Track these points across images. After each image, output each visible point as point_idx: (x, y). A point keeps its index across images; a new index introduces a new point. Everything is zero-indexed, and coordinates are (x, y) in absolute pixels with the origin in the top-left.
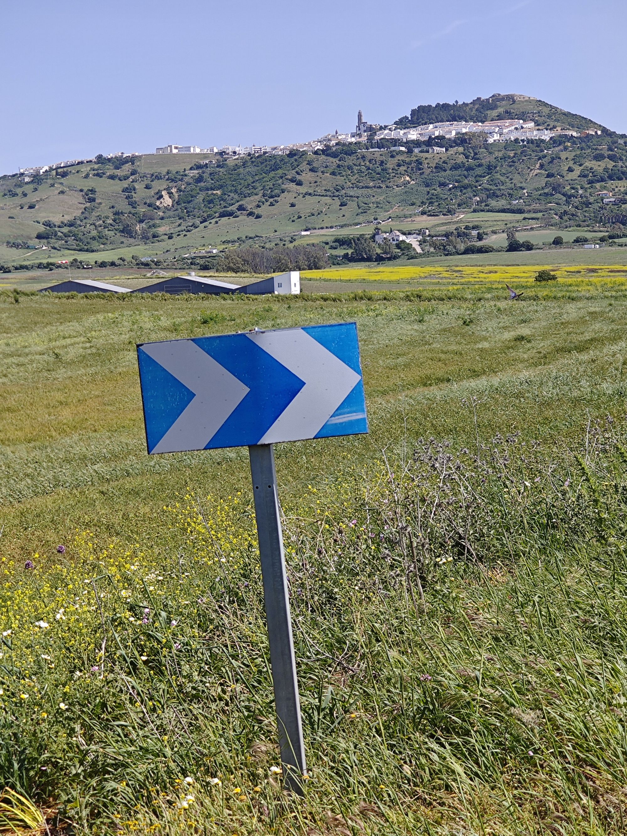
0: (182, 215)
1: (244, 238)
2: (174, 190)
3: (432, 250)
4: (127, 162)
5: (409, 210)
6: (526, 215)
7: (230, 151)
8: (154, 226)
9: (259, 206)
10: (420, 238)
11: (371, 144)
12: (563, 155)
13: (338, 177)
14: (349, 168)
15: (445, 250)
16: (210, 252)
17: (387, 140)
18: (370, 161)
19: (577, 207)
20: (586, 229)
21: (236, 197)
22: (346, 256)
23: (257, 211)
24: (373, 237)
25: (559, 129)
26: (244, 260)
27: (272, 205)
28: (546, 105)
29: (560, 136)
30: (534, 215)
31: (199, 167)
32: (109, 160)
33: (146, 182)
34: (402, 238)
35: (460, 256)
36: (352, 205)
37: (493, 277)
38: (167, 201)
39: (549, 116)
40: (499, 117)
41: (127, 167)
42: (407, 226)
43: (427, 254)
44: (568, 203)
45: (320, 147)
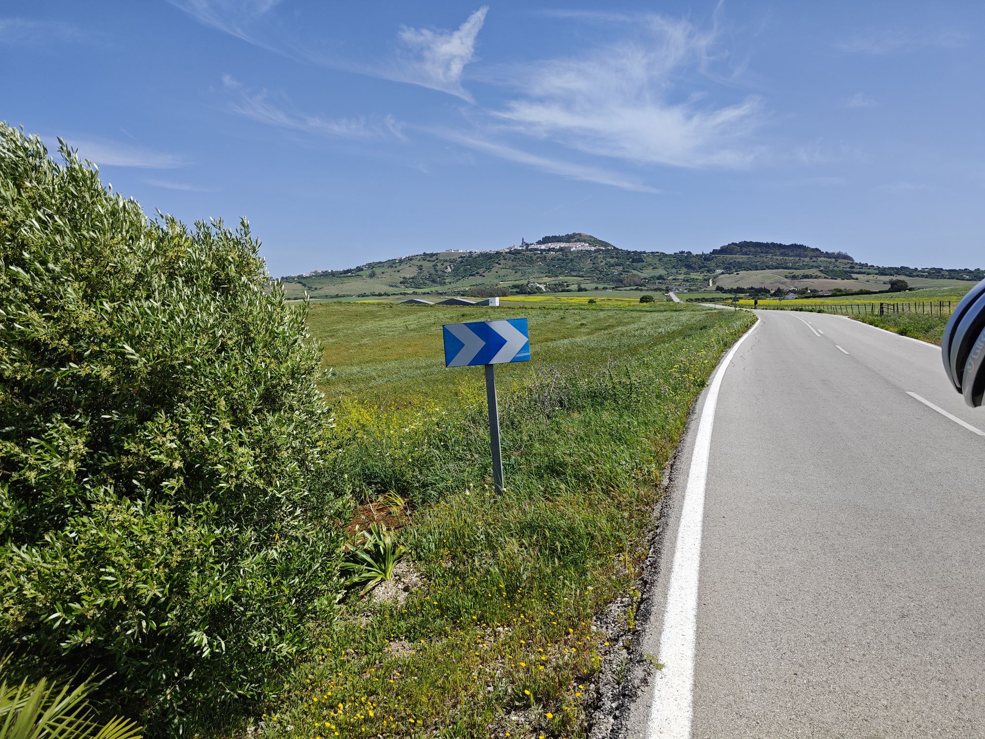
0: (455, 275)
1: (478, 284)
2: (452, 266)
3: (549, 290)
4: (435, 255)
5: (541, 275)
6: (585, 278)
7: (474, 251)
8: (444, 279)
9: (484, 272)
10: (545, 285)
11: (527, 250)
12: (599, 256)
13: (514, 262)
14: (519, 259)
15: (554, 290)
16: (466, 289)
17: (533, 249)
18: (527, 256)
19: (604, 276)
20: (607, 284)
21: (475, 269)
22: (517, 292)
23: (483, 274)
24: (527, 285)
25: (597, 246)
26: (478, 293)
27: (489, 272)
28: (593, 237)
29: (598, 249)
30: (588, 278)
31: (461, 257)
32: (428, 254)
33: (442, 263)
34: (538, 285)
35: (560, 293)
36: (520, 273)
37: (572, 301)
38: (449, 270)
39: (594, 242)
40: (575, 241)
41: (435, 257)
42: (540, 281)
43: (547, 292)
44: (600, 274)
45: (508, 251)
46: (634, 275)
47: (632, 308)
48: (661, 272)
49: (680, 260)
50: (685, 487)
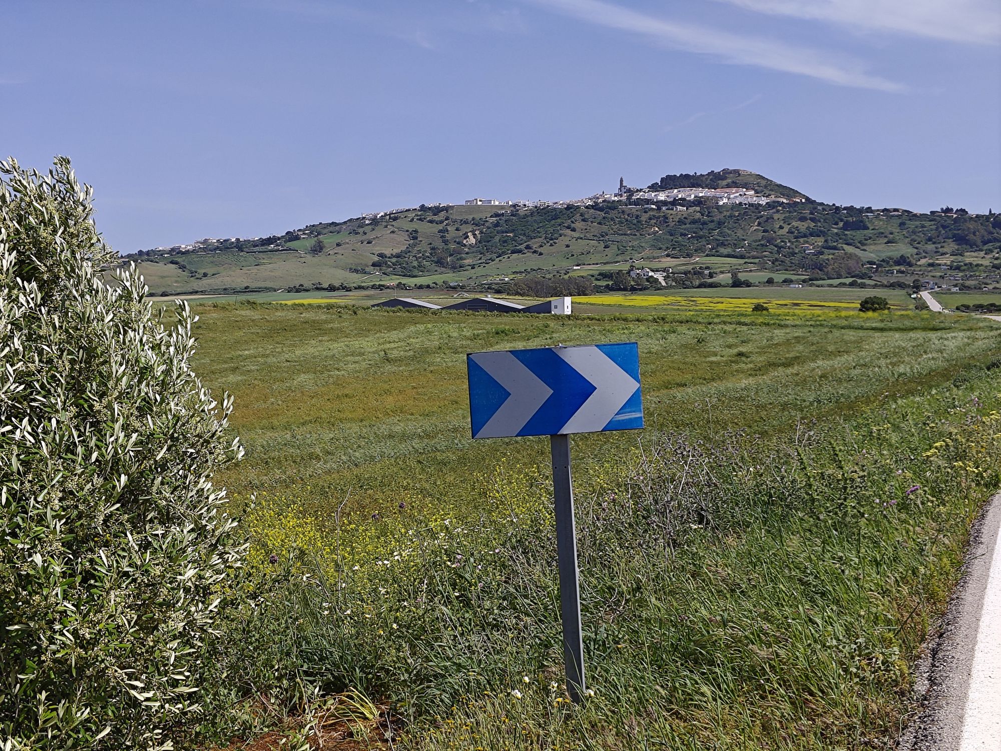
0: (482, 251)
1: (529, 270)
2: (477, 232)
3: (674, 284)
4: (443, 211)
5: (657, 253)
6: (746, 260)
7: (521, 204)
8: (461, 259)
9: (541, 246)
10: (665, 274)
11: (629, 202)
12: (776, 216)
13: (604, 226)
14: (612, 219)
15: (684, 284)
16: (503, 280)
17: (642, 200)
18: (628, 215)
19: (785, 256)
20: (792, 272)
21: (525, 238)
22: (607, 286)
23: (539, 250)
24: (629, 272)
25: (773, 196)
26: (529, 287)
27: (551, 245)
28: (763, 178)
29: (774, 202)
30: (752, 261)
31: (497, 215)
32: (430, 209)
33: (456, 226)
34: (651, 274)
35: (695, 290)
36: (614, 248)
37: (720, 306)
38: (472, 240)
39: (766, 187)
40: (728, 186)
41: (443, 214)
42: (655, 265)
43: (671, 287)
44: (778, 252)
45: (590, 203)
46: (850, 256)
47: (845, 323)
48: (903, 249)
49: (944, 227)
50: (963, 699)
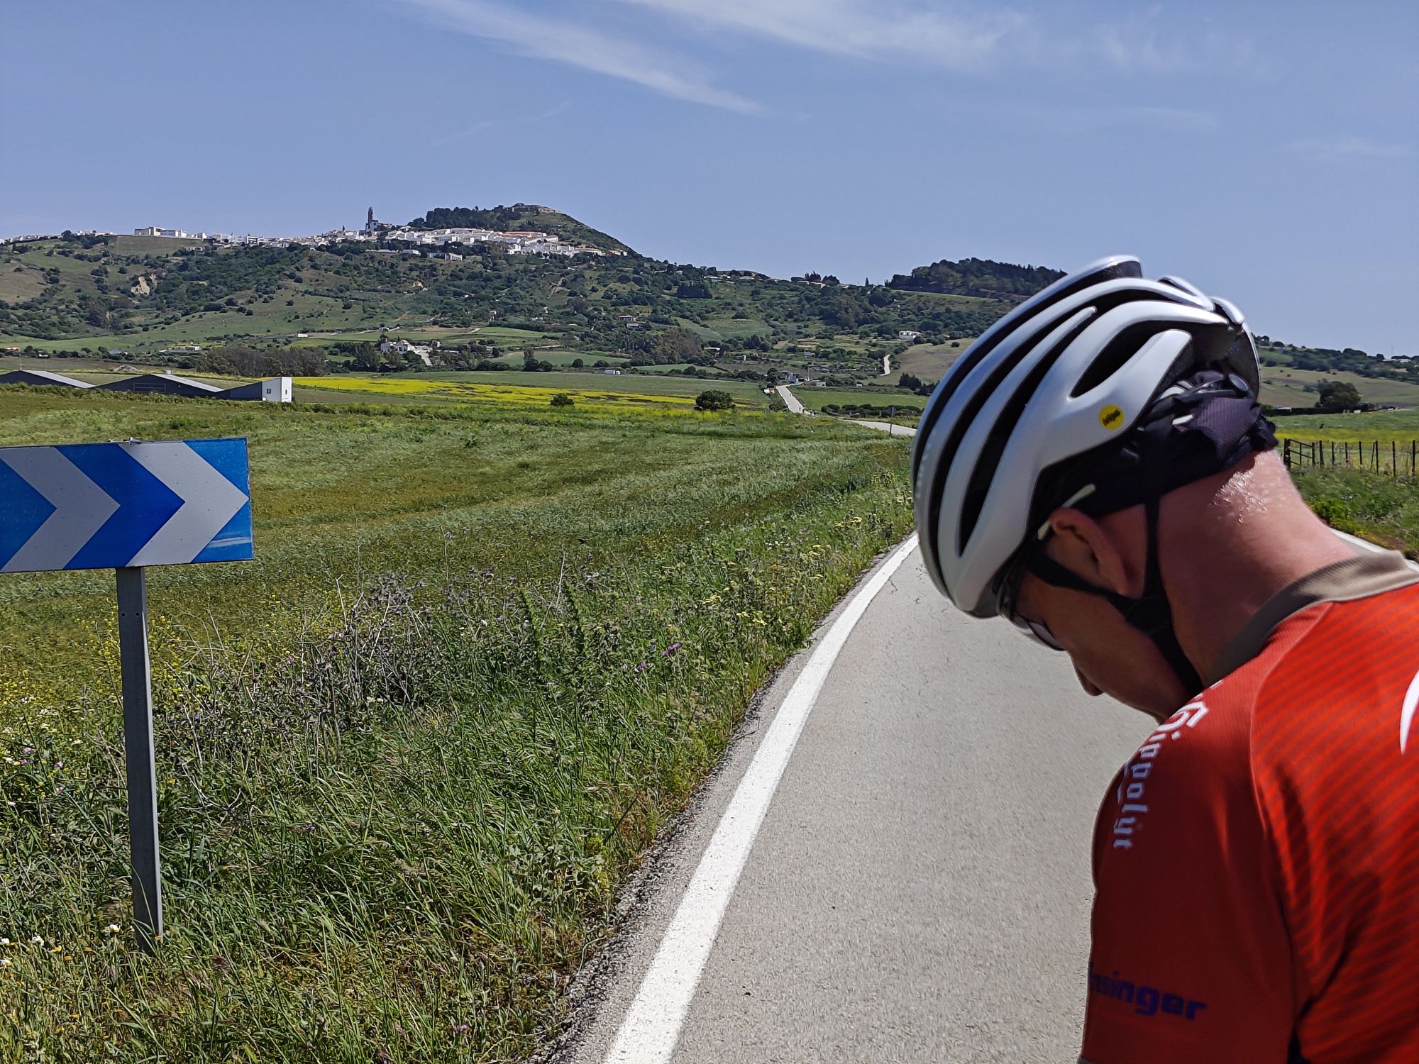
0: (160, 305)
1: (232, 335)
2: (153, 277)
3: (443, 363)
4: (99, 242)
5: (419, 319)
6: (545, 334)
7: (221, 239)
8: (127, 315)
9: (250, 302)
10: (430, 349)
11: (381, 243)
12: (588, 274)
13: (343, 277)
14: (356, 268)
15: (456, 364)
16: (192, 349)
17: (400, 242)
18: (380, 262)
19: (599, 330)
20: (607, 353)
21: (225, 289)
22: (347, 364)
23: (248, 307)
24: (378, 345)
25: (584, 246)
26: (230, 361)
27: (265, 301)
28: (571, 220)
29: (585, 254)
30: (553, 334)
31: (183, 253)
32: (78, 238)
33: (120, 266)
34: (410, 348)
35: (473, 373)
36: (357, 311)
37: (507, 397)
38: (144, 288)
39: (574, 232)
40: (522, 228)
41: (99, 247)
42: (416, 335)
43: (435, 368)
44: (590, 324)
45: (324, 242)
46: (687, 334)
47: (668, 424)
48: (756, 327)
49: (809, 300)
50: (667, 918)
